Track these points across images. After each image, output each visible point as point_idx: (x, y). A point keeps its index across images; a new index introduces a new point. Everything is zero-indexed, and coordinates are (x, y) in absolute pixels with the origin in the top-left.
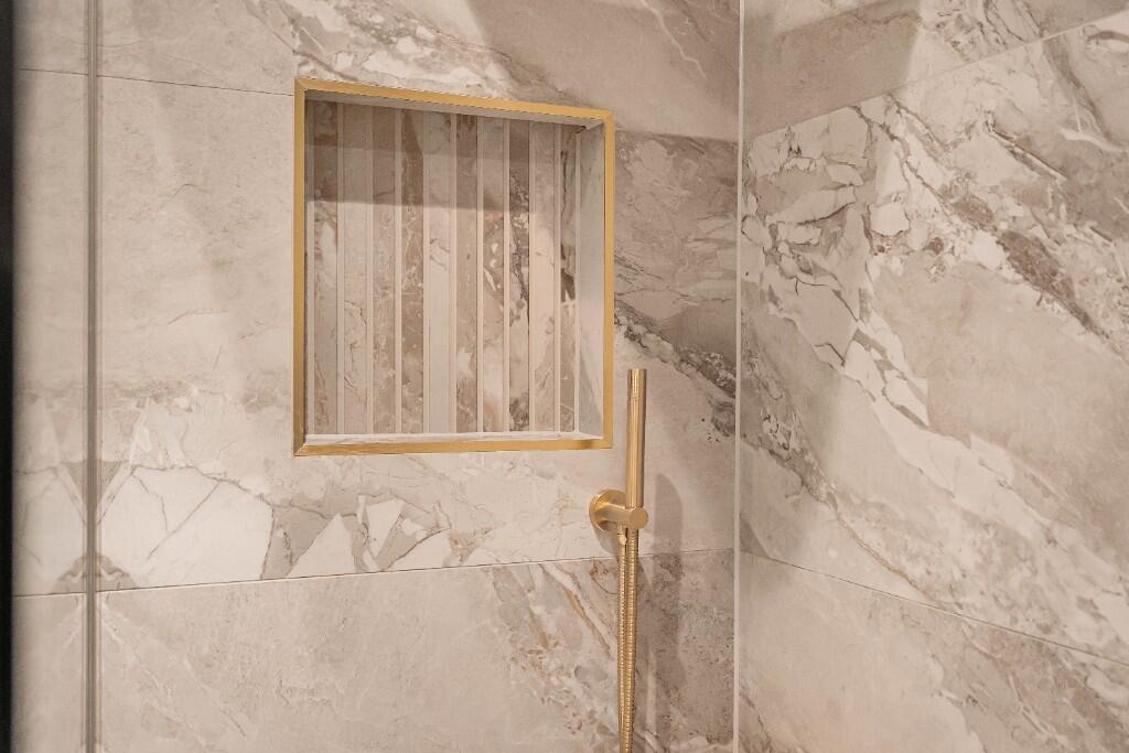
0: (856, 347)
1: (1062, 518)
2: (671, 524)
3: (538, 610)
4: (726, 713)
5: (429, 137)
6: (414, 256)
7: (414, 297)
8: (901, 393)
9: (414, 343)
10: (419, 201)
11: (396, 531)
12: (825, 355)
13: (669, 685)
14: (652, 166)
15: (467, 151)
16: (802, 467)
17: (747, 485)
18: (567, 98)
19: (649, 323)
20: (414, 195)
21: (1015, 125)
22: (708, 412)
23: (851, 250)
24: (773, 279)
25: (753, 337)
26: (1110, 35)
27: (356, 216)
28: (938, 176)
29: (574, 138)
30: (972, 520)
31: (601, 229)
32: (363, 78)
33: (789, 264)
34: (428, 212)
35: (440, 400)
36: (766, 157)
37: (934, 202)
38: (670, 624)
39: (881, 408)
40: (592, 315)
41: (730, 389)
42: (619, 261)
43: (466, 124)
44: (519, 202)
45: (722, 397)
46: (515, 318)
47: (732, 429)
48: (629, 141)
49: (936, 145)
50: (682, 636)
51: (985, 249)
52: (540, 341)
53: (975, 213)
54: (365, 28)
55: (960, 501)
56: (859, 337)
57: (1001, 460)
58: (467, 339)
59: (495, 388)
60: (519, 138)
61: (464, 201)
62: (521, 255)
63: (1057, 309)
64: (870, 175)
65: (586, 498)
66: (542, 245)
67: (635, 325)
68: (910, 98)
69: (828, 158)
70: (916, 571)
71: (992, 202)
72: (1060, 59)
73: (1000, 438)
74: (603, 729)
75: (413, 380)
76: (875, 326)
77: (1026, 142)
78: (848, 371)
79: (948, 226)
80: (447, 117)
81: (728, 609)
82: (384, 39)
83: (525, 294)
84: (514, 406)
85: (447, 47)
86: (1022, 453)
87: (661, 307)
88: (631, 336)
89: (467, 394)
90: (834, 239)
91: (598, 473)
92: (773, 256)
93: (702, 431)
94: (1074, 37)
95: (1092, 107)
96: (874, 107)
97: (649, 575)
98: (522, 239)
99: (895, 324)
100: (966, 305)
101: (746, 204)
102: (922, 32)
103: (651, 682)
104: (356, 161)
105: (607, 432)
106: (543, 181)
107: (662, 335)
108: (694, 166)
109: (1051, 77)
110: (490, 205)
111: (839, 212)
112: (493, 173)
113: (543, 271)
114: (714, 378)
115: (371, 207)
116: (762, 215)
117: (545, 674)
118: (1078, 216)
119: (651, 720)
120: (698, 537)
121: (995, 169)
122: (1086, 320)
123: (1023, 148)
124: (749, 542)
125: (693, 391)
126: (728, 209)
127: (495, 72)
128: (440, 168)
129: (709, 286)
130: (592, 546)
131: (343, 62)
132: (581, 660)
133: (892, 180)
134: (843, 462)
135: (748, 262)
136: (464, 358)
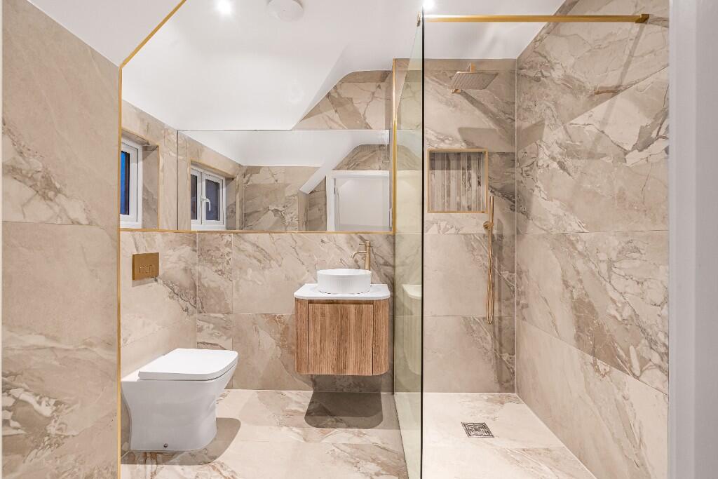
0: (536, 188)
1: (567, 210)
2: (500, 228)
3: (473, 243)
4: (514, 267)
5: (451, 157)
6: (449, 179)
7: (449, 187)
8: (543, 195)
9: (449, 195)
10: (450, 169)
11: (446, 227)
12: (531, 191)
13: (501, 259)
14: (496, 159)
15: (459, 160)
16: (526, 214)
17: (518, 221)
18: (477, 147)
19: (496, 189)
20: (449, 168)
21: (559, 142)
22: (509, 207)
23: (535, 170)
24: (522, 179)
25: (518, 191)
26: (572, 124)
27: (438, 172)
28: (548, 153)
29: (480, 155)
30: (554, 215)
31: (485, 171)
32: (440, 148)
33: (524, 175)
34: (451, 171)
35: (453, 207)
36: (520, 155)
37: (547, 158)
38: (501, 248)
39: (540, 199)
40: (484, 189)
41: (514, 202)
42: (489, 177)
43: (458, 155)
44: (469, 168)
45: (512, 204)
46: (468, 190)
47: (514, 210)
48: (491, 154)
49: (548, 147)
50: (503, 251)
51: (555, 165)
52: (474, 194)
53: (553, 159)
54: (440, 139)
55: (552, 212)
56: (537, 186)
57: (558, 203)
58: (459, 194)
59: (464, 203)
60: (469, 156)
61: (458, 168)
62: (469, 178)
63: (566, 173)
64: (538, 155)
65: (482, 223)
66: (474, 176)
67: (493, 190)
68: (544, 139)
69: (531, 153)
70: (545, 228)
71: (556, 156)
72: (565, 128)
73: (557, 199)
74: (486, 267)
75: (448, 202)
76: (539, 184)
77: (561, 144)
78: (535, 193)
79: (550, 162)
80: (455, 154)
81: (514, 246)
82: (443, 141)
83: (471, 186)
84: (468, 207)
85: (455, 141)
86: (560, 200)
87: (498, 186)
88: (492, 192)
89: (459, 204)
90: (532, 168)
91: (486, 217)
92: (522, 174)
93: (507, 210)
94: (567, 125)
95: (570, 137)
96: (538, 142)
97: (496, 238)
98: (470, 175)
99: (542, 182)
100: (552, 176)
101: (517, 164)
102: (546, 127)
103: (496, 259)
104: (438, 163)
105: (487, 210)
106: (474, 163)
107: (499, 191)
108: (505, 157)
109: (564, 132)
110: (463, 169)
111: (533, 163)
112: (464, 163)
113: (474, 181)
114: (510, 200)
115: (440, 171)
116: (520, 166)
117: (474, 256)
118: (568, 156)
119: (496, 267)
120: (507, 232)
121: (557, 150)
122: (569, 174)
123: (560, 146)
124: (518, 233)
125: (506, 202)
126: (513, 166)
127: (463, 144)
128: (453, 163)
129: (509, 182)
130: (484, 232)
131: (436, 145)
132: (482, 253)
133: (541, 155)
134: (534, 211)
135: (518, 177)
136: (458, 198)
